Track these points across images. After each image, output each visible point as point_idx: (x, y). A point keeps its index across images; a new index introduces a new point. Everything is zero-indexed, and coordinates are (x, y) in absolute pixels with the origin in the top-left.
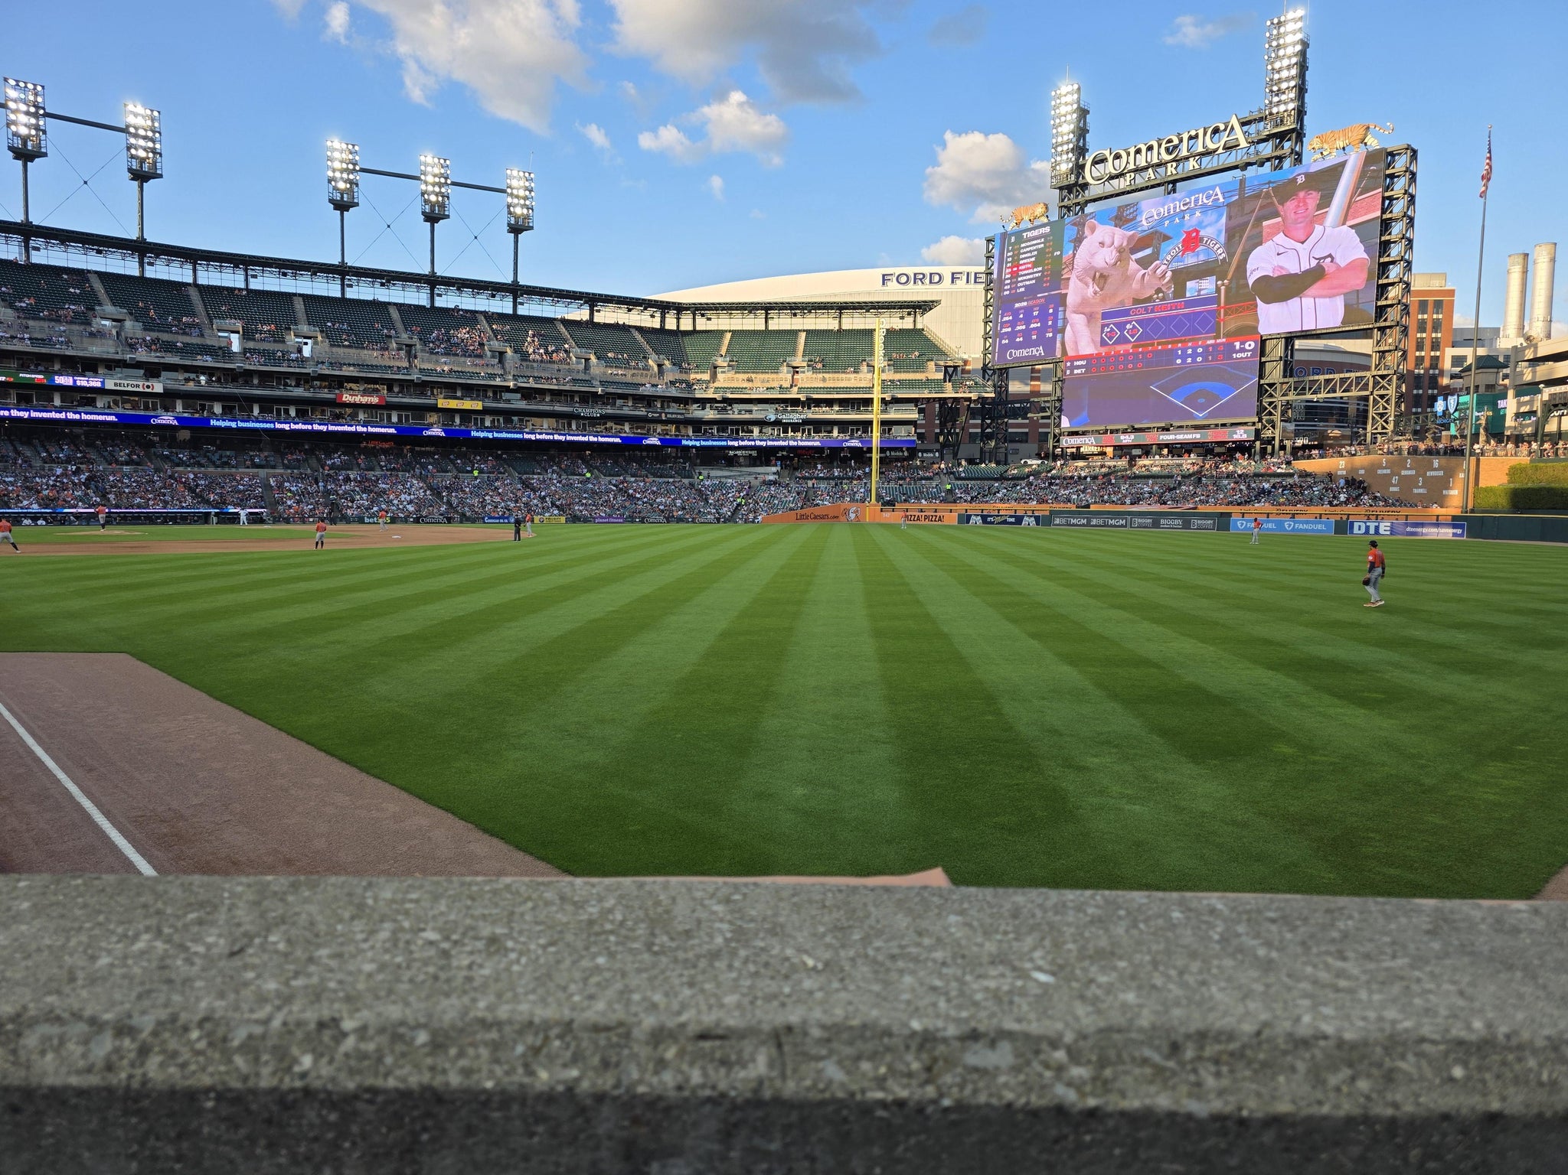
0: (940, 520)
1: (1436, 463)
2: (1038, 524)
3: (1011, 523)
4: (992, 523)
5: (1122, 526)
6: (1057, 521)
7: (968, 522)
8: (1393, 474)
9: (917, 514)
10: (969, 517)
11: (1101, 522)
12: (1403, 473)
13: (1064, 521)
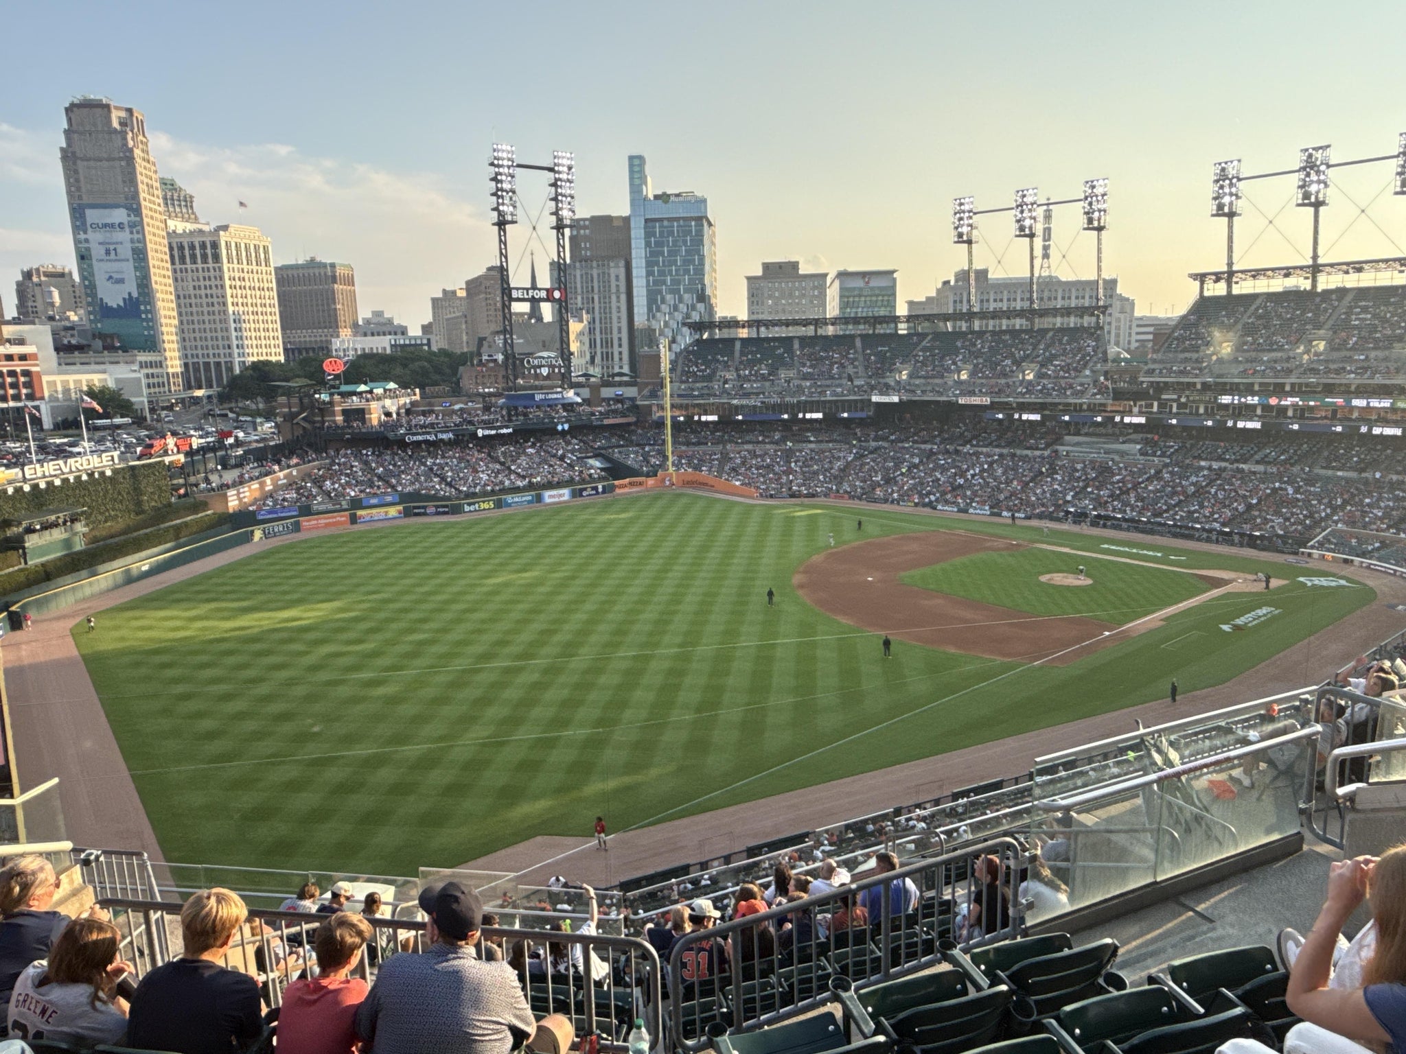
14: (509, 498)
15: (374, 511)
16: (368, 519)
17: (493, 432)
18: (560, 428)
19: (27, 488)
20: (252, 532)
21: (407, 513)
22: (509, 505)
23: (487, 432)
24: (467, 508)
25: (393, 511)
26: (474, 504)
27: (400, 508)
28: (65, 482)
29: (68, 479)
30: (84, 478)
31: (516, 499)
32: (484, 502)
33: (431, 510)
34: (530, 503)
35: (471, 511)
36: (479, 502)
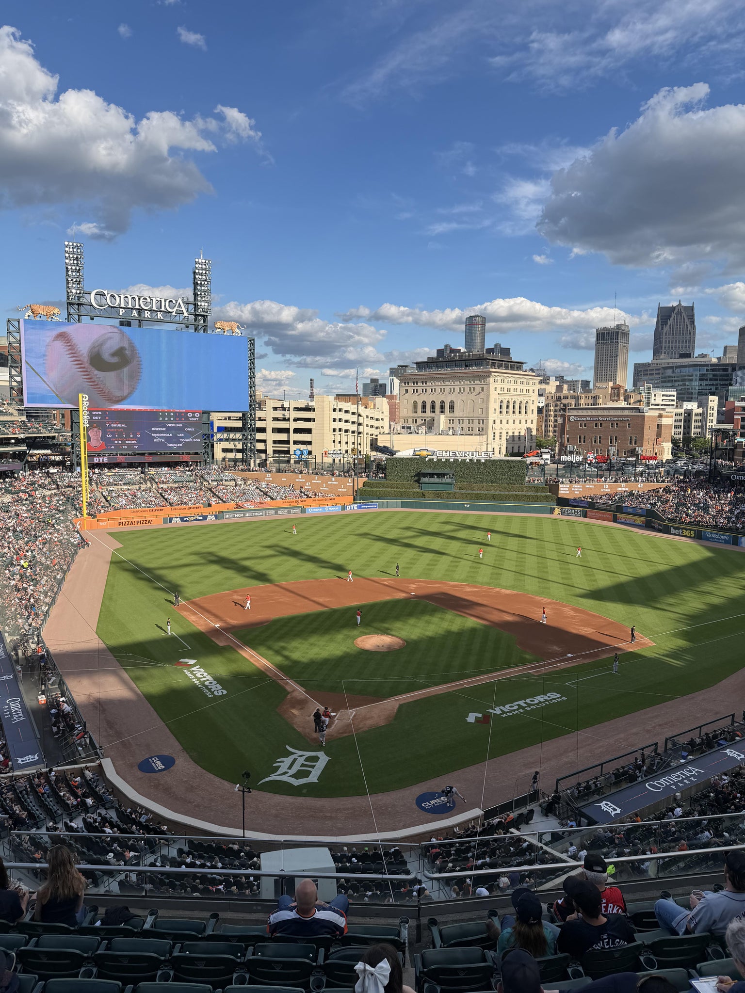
0: (149, 522)
1: (333, 479)
2: (216, 518)
3: (200, 520)
4: (187, 521)
5: (261, 515)
6: (227, 516)
7: (171, 521)
8: (306, 482)
9: (130, 521)
10: (171, 520)
11: (251, 515)
12: (313, 481)
13: (231, 516)
14: (708, 533)
15: (628, 516)
16: (623, 521)
19: (435, 460)
20: (554, 508)
21: (648, 525)
22: (708, 539)
24: (672, 531)
25: (639, 520)
26: (679, 529)
27: (644, 519)
28: (456, 461)
29: (458, 460)
30: (468, 460)
31: (715, 536)
32: (687, 530)
33: (656, 526)
34: (726, 542)
35: (675, 534)
36: (682, 529)
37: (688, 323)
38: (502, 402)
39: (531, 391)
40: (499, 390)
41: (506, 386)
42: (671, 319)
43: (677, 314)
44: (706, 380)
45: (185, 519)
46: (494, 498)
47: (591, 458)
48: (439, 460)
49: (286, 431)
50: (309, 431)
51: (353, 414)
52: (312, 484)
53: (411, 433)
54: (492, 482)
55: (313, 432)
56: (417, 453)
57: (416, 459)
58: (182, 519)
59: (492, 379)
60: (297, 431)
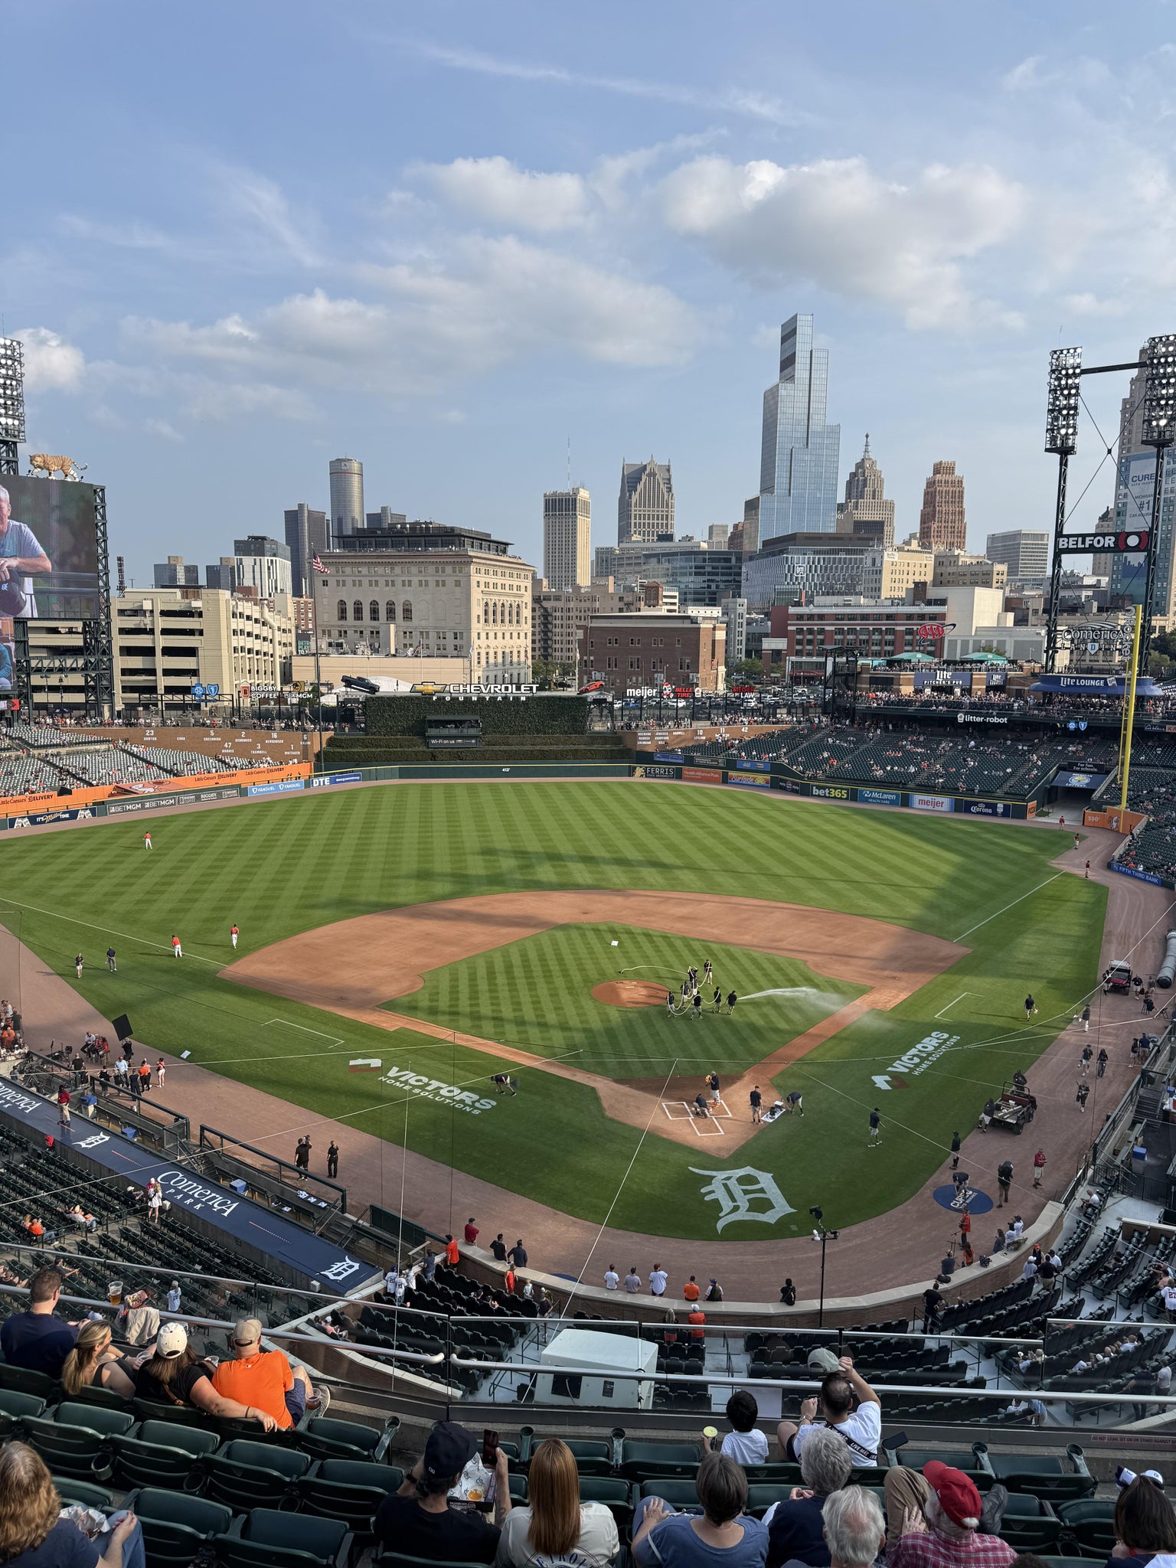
1: (275, 735)
2: (94, 815)
3: (66, 819)
4: (44, 822)
6: (113, 810)
7: (11, 826)
8: (224, 741)
10: (11, 822)
11: (154, 804)
12: (237, 741)
13: (119, 809)
14: (867, 792)
15: (744, 775)
16: (737, 781)
17: (979, 719)
18: (1072, 726)
19: (448, 698)
20: (635, 768)
21: (775, 785)
22: (866, 800)
23: (970, 718)
24: (815, 791)
25: (761, 779)
26: (824, 788)
27: (768, 777)
28: (481, 699)
29: (484, 698)
30: (499, 699)
31: (874, 795)
32: (836, 789)
33: (789, 786)
34: (892, 803)
35: (819, 796)
36: (829, 788)
37: (665, 490)
38: (487, 604)
39: (523, 589)
40: (482, 585)
41: (491, 580)
42: (642, 483)
43: (649, 475)
44: (703, 574)
45: (38, 819)
46: (544, 756)
47: (668, 692)
48: (454, 700)
49: (149, 652)
50: (191, 652)
51: (256, 621)
52: (235, 745)
53: (344, 653)
54: (538, 731)
55: (201, 653)
56: (419, 688)
57: (417, 698)
58: (33, 820)
59: (473, 568)
60: (168, 651)
